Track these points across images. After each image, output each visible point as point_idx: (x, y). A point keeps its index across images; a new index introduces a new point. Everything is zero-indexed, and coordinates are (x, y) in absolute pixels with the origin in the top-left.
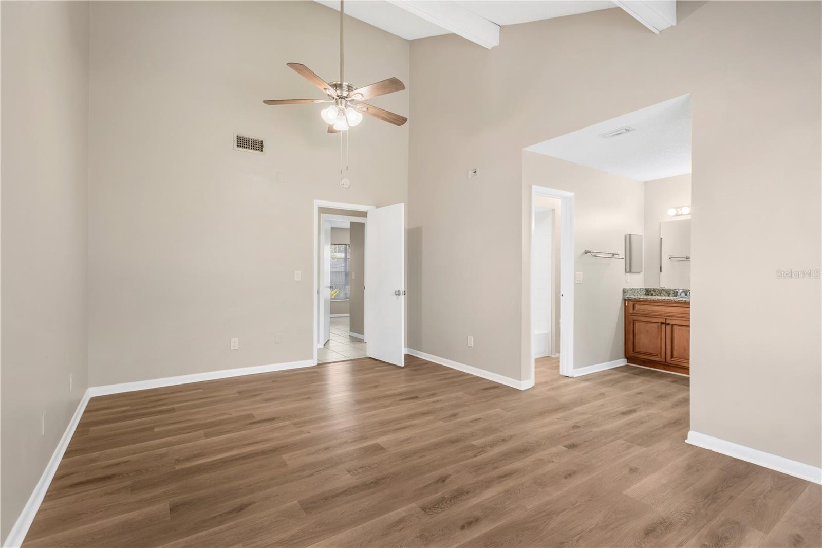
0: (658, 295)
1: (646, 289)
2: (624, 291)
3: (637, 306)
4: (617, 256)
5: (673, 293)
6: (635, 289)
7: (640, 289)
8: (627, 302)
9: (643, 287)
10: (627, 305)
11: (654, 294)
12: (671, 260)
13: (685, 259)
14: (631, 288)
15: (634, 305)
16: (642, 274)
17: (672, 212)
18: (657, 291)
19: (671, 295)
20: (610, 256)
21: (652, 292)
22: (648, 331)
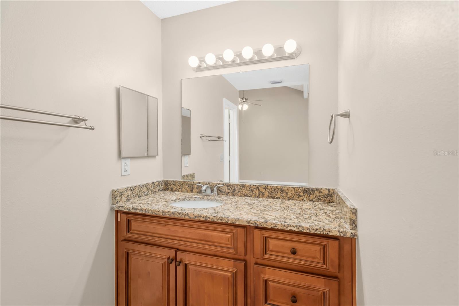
0: (179, 191)
1: (164, 181)
2: (115, 195)
3: (134, 225)
4: (82, 124)
5: (197, 188)
6: (141, 186)
7: (153, 183)
8: (119, 214)
9: (161, 179)
10: (119, 220)
11: (174, 189)
12: (202, 139)
13: (217, 139)
14: (132, 185)
15: (129, 222)
16: (159, 159)
17: (193, 62)
18: (177, 184)
19: (194, 191)
20: (65, 121)
21: (172, 186)
22: (149, 273)
